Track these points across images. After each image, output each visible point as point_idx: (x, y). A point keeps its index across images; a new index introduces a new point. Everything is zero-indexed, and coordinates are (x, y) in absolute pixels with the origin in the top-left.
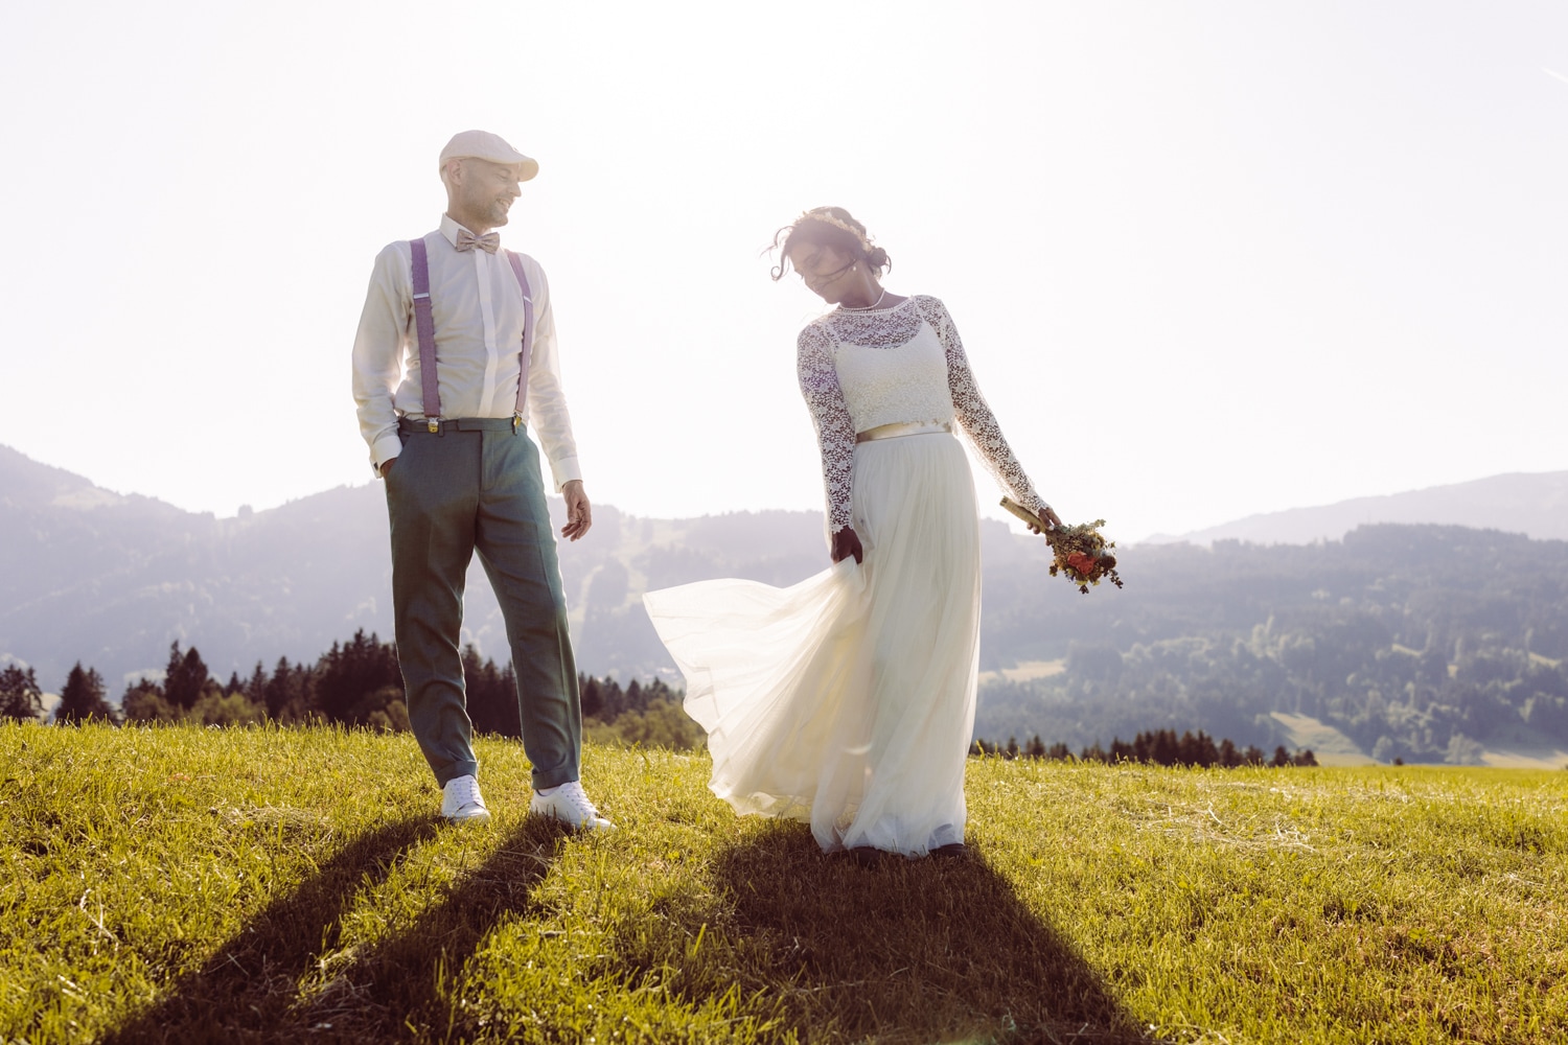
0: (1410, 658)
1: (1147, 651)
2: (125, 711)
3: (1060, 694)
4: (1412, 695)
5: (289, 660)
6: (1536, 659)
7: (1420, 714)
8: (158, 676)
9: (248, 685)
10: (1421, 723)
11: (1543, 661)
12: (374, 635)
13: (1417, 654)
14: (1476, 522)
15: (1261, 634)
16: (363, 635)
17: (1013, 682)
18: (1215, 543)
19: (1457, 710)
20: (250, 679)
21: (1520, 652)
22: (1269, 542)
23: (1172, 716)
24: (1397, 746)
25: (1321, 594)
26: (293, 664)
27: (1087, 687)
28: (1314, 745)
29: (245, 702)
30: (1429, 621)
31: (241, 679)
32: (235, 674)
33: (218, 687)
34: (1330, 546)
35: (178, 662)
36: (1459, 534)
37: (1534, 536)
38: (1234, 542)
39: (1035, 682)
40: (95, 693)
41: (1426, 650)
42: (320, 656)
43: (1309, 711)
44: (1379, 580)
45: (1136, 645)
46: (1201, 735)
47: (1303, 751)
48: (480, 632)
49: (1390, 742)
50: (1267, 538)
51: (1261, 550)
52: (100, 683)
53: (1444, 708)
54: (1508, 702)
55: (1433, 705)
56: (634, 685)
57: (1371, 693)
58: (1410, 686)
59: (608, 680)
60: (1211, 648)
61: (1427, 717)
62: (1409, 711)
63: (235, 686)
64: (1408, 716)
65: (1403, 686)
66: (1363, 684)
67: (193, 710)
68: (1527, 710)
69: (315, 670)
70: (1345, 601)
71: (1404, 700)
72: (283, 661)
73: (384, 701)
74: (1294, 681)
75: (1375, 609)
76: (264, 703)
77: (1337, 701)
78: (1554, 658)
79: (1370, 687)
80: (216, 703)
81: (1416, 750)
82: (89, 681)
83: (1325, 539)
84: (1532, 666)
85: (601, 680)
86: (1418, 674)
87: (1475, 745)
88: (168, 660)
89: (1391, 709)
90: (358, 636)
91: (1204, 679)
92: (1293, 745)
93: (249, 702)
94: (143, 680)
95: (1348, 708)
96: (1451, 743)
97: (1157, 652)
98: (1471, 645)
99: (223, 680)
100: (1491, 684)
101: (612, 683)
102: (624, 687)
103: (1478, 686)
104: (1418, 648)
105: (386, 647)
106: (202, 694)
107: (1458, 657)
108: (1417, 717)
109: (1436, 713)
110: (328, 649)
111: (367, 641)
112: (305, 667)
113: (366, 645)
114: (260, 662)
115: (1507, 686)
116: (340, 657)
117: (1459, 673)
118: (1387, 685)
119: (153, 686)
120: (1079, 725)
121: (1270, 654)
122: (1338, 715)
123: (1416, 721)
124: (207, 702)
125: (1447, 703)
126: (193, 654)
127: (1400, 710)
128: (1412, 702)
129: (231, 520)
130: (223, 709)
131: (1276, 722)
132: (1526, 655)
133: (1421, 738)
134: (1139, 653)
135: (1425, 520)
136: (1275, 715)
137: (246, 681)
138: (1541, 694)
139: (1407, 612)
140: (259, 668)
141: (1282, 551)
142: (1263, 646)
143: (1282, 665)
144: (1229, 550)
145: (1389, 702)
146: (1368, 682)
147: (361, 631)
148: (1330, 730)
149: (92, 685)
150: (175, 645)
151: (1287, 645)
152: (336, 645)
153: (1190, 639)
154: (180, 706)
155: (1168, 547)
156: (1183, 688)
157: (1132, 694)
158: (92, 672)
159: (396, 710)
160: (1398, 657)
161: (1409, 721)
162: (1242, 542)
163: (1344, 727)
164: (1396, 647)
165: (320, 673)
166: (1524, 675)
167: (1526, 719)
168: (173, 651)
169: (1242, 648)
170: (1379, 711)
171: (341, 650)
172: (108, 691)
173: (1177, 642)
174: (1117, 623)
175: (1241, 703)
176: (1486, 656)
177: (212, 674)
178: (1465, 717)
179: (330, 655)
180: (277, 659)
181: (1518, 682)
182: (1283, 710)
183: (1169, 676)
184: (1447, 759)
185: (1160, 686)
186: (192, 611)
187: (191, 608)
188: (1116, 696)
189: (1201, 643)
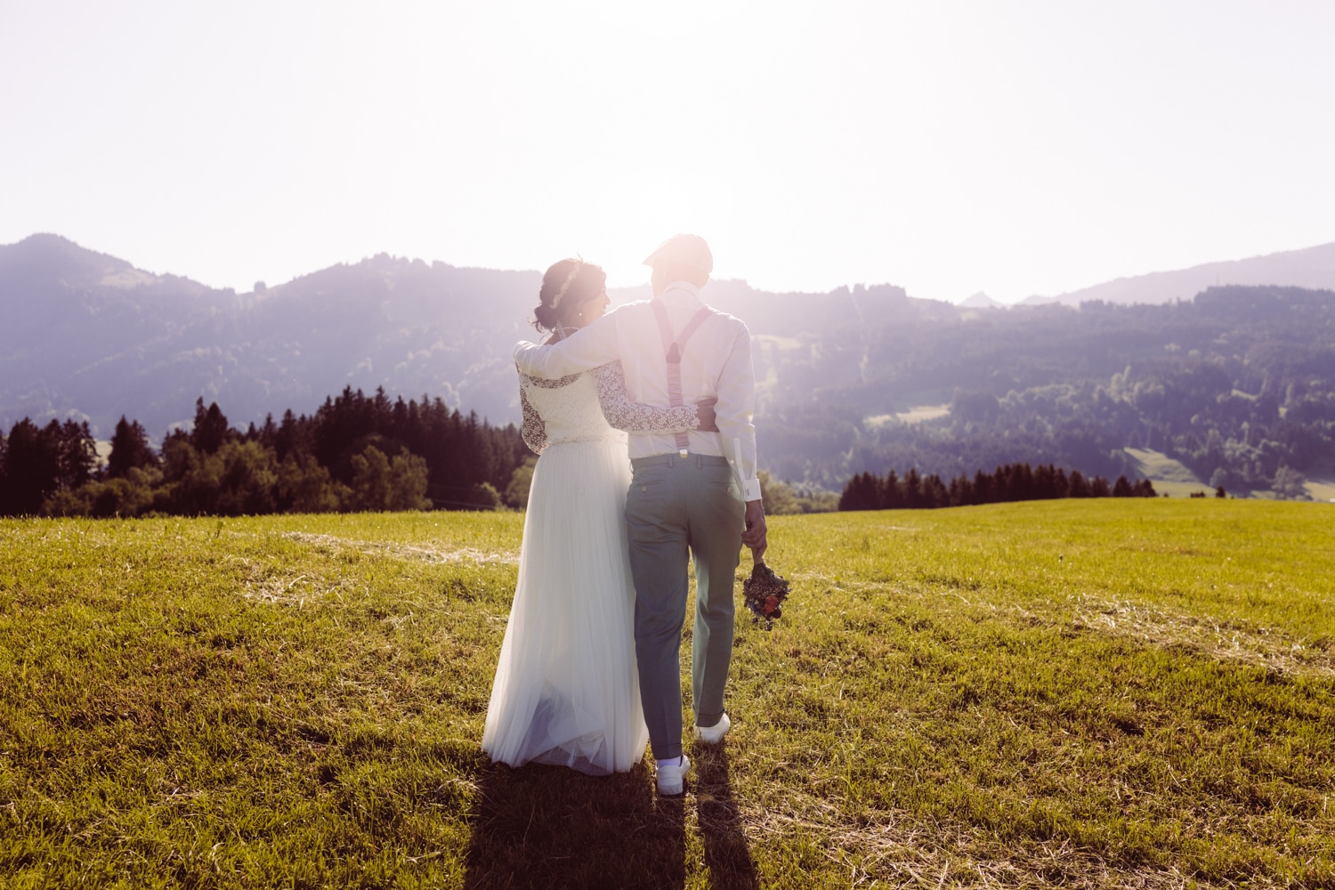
0: (1247, 400)
1: (1020, 396)
2: (163, 455)
3: (945, 433)
4: (1246, 433)
5: (293, 412)
7: (1253, 449)
8: (189, 426)
9: (260, 433)
10: (1253, 457)
12: (360, 391)
13: (1253, 397)
14: (1310, 286)
15: (1119, 381)
16: (350, 391)
17: (906, 423)
18: (1083, 303)
19: (1284, 446)
20: (262, 427)
22: (1129, 302)
23: (1039, 452)
24: (1230, 476)
25: (1173, 346)
26: (297, 415)
27: (968, 428)
28: (1154, 474)
29: (259, 447)
30: (1265, 370)
31: (257, 427)
32: (252, 424)
33: (238, 435)
34: (1184, 306)
35: (203, 415)
38: (1100, 302)
39: (924, 423)
40: (138, 441)
41: (1261, 395)
42: (318, 408)
43: (1158, 448)
44: (1224, 334)
45: (1011, 392)
46: (1053, 468)
47: (1142, 481)
49: (1225, 473)
50: (1128, 299)
51: (1122, 309)
52: (144, 434)
53: (1273, 444)
54: (1329, 439)
55: (1264, 442)
57: (1211, 431)
58: (1245, 426)
60: (1075, 393)
61: (1258, 451)
62: (1243, 446)
63: (252, 433)
64: (1242, 451)
65: (1239, 424)
66: (1205, 423)
67: (216, 454)
69: (315, 419)
70: (1193, 351)
71: (1240, 437)
72: (289, 413)
74: (1146, 422)
75: (1218, 360)
76: (273, 448)
77: (1181, 438)
79: (1211, 426)
80: (234, 449)
81: (1248, 479)
82: (134, 431)
83: (1177, 300)
86: (1253, 415)
87: (1299, 474)
89: (1228, 445)
90: (347, 392)
91: (1067, 420)
92: (1136, 475)
93: (263, 447)
94: (178, 429)
95: (1190, 444)
96: (1277, 473)
97: (1029, 397)
98: (1300, 390)
99: (243, 429)
100: (1315, 424)
103: (1304, 426)
104: (1253, 393)
105: (369, 401)
106: (224, 441)
107: (1288, 402)
108: (1249, 452)
109: (1266, 448)
110: (322, 402)
111: (354, 396)
112: (307, 416)
113: (353, 399)
114: (270, 413)
115: (1329, 425)
116: (332, 409)
117: (1288, 414)
118: (1225, 425)
119: (184, 435)
121: (1126, 398)
122: (1182, 450)
123: (1248, 455)
124: (228, 448)
125: (1276, 441)
126: (215, 408)
127: (1236, 446)
128: (1246, 440)
130: (240, 454)
131: (1127, 456)
133: (1252, 470)
134: (1013, 398)
136: (1129, 450)
137: (259, 429)
139: (1246, 362)
140: (269, 419)
141: (1140, 310)
142: (1120, 392)
143: (1135, 408)
144: (1095, 309)
145: (1226, 439)
146: (1209, 422)
147: (349, 388)
148: (1173, 463)
149: (136, 434)
150: (201, 402)
151: (1139, 391)
152: (329, 400)
153: (1057, 386)
154: (204, 451)
155: (1042, 307)
156: (1050, 427)
157: (1007, 433)
158: (135, 424)
160: (1236, 399)
161: (1242, 456)
162: (1106, 303)
163: (1186, 460)
164: (1235, 393)
165: (318, 422)
168: (199, 406)
169: (1102, 394)
170: (1217, 447)
171: (333, 403)
172: (151, 440)
173: (1046, 388)
174: (995, 373)
175: (1100, 440)
176: (1313, 400)
177: (231, 424)
178: (1291, 451)
179: (324, 407)
180: (283, 412)
182: (1135, 446)
183: (1038, 418)
184: (1274, 487)
185: (1031, 426)
186: (221, 372)
187: (220, 368)
188: (993, 434)
189: (1067, 389)
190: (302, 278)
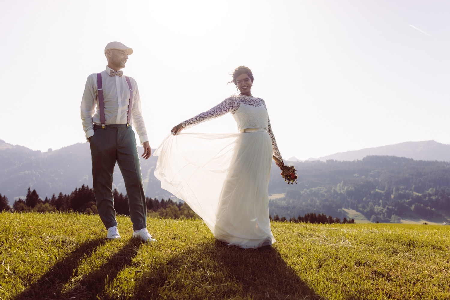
0: (381, 193)
1: (308, 191)
2: (14, 208)
3: (284, 203)
4: (381, 203)
5: (62, 193)
6: (415, 193)
7: (384, 209)
8: (24, 198)
9: (50, 200)
10: (384, 211)
11: (417, 194)
12: (87, 186)
13: (383, 192)
14: (399, 155)
15: (340, 186)
16: (84, 186)
17: (271, 200)
18: (327, 161)
19: (394, 208)
20: (51, 199)
21: (411, 192)
22: (342, 160)
23: (315, 209)
24: (377, 218)
25: (356, 175)
26: (64, 194)
27: (291, 201)
28: (354, 217)
29: (50, 206)
30: (386, 183)
31: (48, 199)
32: (47, 197)
33: (42, 201)
34: (359, 162)
35: (30, 194)
36: (394, 158)
37: (415, 159)
38: (332, 161)
39: (277, 200)
40: (5, 203)
41: (385, 191)
42: (72, 192)
43: (353, 208)
44: (372, 171)
45: (305, 189)
46: (323, 215)
47: (351, 219)
48: (118, 185)
49: (375, 217)
50: (341, 159)
51: (340, 163)
52: (7, 200)
53: (390, 207)
54: (408, 206)
55: (387, 206)
56: (163, 200)
57: (370, 203)
58: (381, 201)
59: (155, 199)
60: (326, 190)
61: (385, 210)
62: (380, 208)
63: (47, 201)
64: (380, 209)
65: (379, 201)
66: (368, 200)
67: (34, 208)
68: (413, 208)
69: (70, 196)
70: (363, 177)
71: (379, 205)
72: (61, 194)
73: (90, 205)
74: (349, 200)
75: (371, 179)
76: (55, 206)
77: (361, 205)
78: (420, 193)
79: (370, 201)
80: (41, 206)
81: (383, 219)
82: (4, 199)
83: (357, 160)
84: (414, 195)
85: (153, 199)
86: (383, 198)
87: (399, 217)
88: (27, 193)
89: (375, 207)
90: (83, 186)
91: (324, 199)
92: (348, 217)
93: (51, 205)
94: (20, 199)
95: (364, 207)
96: (392, 217)
97: (311, 191)
98: (397, 190)
99: (43, 199)
100: (403, 200)
101: (156, 200)
102: (160, 201)
103: (399, 201)
104: (383, 190)
105: (91, 190)
106: (38, 203)
107: (394, 193)
108: (383, 210)
109: (388, 208)
110: (74, 190)
111: (86, 188)
112: (67, 195)
113: (85, 189)
114: (54, 194)
115: (407, 201)
116: (78, 192)
117: (394, 197)
118: (374, 201)
119: (22, 201)
120: (289, 212)
121: (342, 192)
122: (361, 209)
123: (382, 211)
124: (39, 205)
125: (391, 206)
126: (34, 191)
127: (378, 208)
128: (381, 205)
129: (46, 153)
130: (43, 208)
131: (344, 211)
132: (413, 192)
133: (384, 216)
134: (306, 191)
135: (385, 154)
136: (343, 209)
137: (50, 199)
138: (417, 203)
139: (380, 180)
140: (54, 196)
141: (345, 163)
142: (340, 190)
143: (345, 195)
144: (331, 162)
145: (375, 206)
146: (369, 200)
147: (84, 185)
148: (359, 213)
149: (4, 201)
150: (29, 189)
151: (347, 189)
152: (76, 189)
153: (320, 188)
154: (30, 207)
155: (314, 162)
156: (318, 201)
157: (304, 203)
158: (4, 196)
159: (94, 208)
160: (377, 193)
161: (380, 211)
162: (334, 160)
163: (362, 213)
164: (377, 190)
165: (71, 197)
166: (412, 198)
167: (413, 210)
168: (28, 191)
169: (334, 190)
170: (372, 208)
171: (78, 190)
172: (9, 202)
173: (316, 188)
175: (334, 205)
176: (402, 193)
177: (40, 197)
178: (396, 210)
179: (75, 192)
180: (59, 193)
181: (410, 200)
182: (346, 208)
183: (314, 198)
184: (391, 222)
185: (312, 201)
186: (34, 179)
187: (34, 178)
188: (299, 203)
189: (323, 189)
190: (65, 148)
